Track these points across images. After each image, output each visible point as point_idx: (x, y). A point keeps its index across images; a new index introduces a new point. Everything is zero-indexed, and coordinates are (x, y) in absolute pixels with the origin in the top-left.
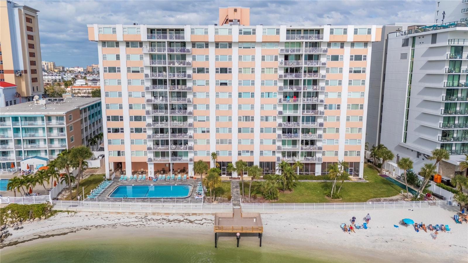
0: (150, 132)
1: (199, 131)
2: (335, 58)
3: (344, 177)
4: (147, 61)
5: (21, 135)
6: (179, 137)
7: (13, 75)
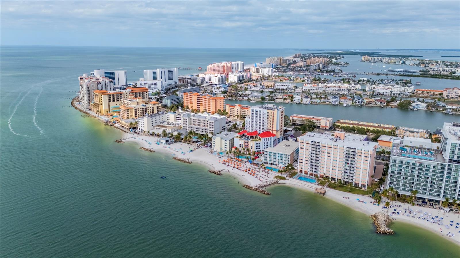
0: (309, 165)
1: (322, 167)
2: (360, 156)
3: (361, 188)
4: (310, 147)
5: (279, 158)
6: (316, 167)
7: (276, 132)
